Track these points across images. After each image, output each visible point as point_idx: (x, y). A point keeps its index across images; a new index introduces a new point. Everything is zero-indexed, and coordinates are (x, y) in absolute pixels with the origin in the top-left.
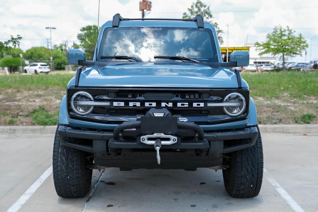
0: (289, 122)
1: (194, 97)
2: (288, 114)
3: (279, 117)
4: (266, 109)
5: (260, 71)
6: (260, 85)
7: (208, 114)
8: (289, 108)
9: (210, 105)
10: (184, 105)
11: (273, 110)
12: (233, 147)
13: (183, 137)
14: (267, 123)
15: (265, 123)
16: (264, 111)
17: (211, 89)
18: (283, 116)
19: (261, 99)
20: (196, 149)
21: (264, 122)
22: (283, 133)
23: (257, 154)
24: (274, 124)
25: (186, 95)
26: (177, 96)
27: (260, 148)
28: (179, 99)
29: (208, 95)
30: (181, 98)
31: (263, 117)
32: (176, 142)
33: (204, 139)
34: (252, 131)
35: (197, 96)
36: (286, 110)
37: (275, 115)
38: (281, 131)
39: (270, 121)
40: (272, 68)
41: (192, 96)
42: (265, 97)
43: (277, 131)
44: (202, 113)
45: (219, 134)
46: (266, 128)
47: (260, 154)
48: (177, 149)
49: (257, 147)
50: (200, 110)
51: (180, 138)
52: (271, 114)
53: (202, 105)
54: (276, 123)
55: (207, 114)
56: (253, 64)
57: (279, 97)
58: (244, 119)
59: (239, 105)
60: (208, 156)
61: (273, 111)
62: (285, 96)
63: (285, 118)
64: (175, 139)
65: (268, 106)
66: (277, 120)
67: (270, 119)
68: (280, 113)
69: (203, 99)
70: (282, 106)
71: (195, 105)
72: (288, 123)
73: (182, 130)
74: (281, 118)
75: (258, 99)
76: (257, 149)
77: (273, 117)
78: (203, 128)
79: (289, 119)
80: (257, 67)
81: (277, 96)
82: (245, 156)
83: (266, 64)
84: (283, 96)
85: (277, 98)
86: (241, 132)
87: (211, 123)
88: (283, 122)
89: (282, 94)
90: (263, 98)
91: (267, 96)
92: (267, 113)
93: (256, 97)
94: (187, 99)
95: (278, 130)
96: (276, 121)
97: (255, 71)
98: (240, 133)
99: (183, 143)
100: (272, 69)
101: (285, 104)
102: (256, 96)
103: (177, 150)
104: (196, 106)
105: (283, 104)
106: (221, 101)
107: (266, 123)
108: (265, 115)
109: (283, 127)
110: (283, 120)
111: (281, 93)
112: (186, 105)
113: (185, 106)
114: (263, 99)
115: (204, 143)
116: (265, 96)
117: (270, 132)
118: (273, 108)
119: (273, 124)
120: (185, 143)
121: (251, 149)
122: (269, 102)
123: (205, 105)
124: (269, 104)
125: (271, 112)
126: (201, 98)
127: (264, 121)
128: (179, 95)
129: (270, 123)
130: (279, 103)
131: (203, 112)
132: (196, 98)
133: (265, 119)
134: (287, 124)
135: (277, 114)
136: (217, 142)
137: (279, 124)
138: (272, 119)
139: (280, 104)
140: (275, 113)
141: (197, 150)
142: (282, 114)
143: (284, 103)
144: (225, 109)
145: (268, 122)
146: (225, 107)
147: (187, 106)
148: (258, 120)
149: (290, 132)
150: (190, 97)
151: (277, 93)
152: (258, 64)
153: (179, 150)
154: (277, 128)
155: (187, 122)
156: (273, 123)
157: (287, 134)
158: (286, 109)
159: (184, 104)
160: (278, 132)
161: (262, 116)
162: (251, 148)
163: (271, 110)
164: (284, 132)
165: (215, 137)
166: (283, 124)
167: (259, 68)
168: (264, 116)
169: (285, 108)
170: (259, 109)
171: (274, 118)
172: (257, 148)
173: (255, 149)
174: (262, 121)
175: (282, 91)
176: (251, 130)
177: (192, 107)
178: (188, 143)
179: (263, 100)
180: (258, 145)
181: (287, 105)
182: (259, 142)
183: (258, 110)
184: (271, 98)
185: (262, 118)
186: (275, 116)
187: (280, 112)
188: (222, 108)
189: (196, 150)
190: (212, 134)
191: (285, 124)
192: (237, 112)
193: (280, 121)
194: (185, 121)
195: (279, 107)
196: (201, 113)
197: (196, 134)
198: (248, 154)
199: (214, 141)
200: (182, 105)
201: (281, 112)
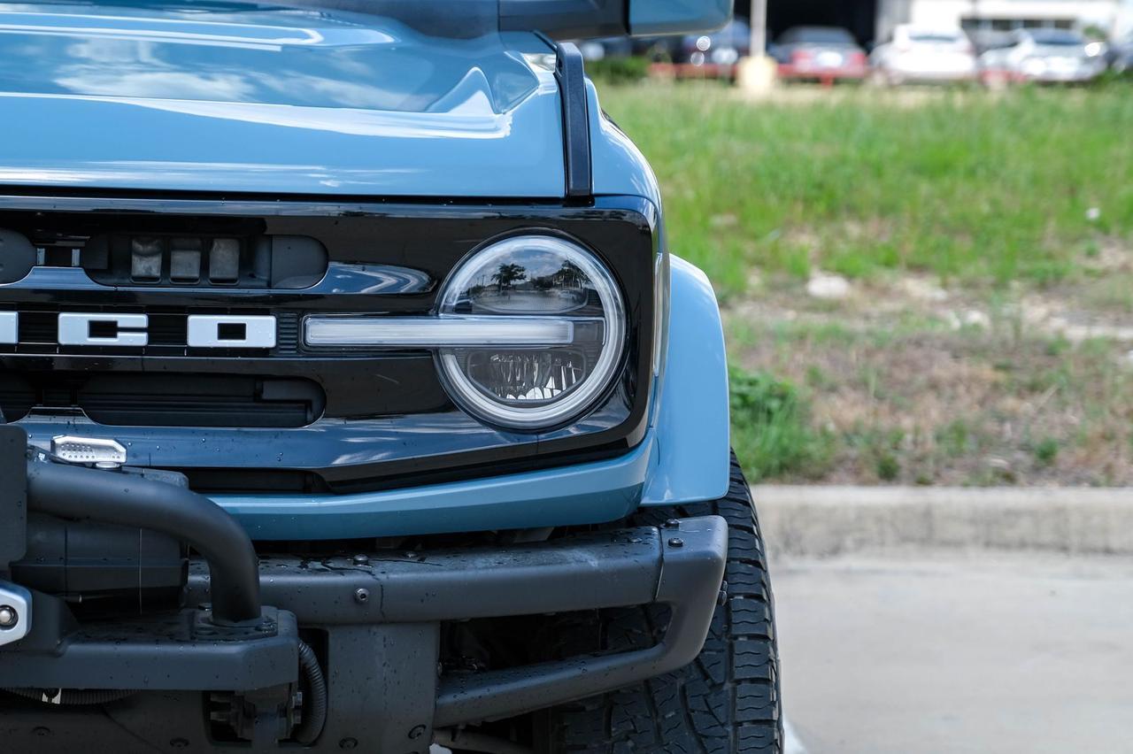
0: (1108, 470)
1: (205, 266)
2: (1113, 412)
3: (1041, 432)
4: (944, 368)
5: (996, 83)
6: (925, 187)
7: (316, 406)
8: (1121, 360)
9: (323, 331)
10: (110, 329)
11: (1001, 377)
12: (516, 679)
13: (83, 593)
14: (945, 473)
15: (930, 476)
16: (934, 386)
17: (354, 208)
18: (1066, 425)
19: (921, 289)
20: (206, 695)
21: (918, 467)
22: (1062, 555)
23: (730, 729)
24: (992, 484)
25: (138, 246)
26: (58, 258)
27: (753, 681)
28: (74, 278)
29: (313, 253)
30: (92, 273)
31: (917, 431)
32: (20, 631)
33: (267, 611)
34: (680, 545)
35: (225, 257)
36: (1099, 376)
37: (1013, 417)
38: (1047, 537)
39: (969, 460)
40: (1087, 60)
41: (186, 263)
42: (953, 279)
43: (1012, 534)
44: (265, 396)
45: (399, 573)
46: (927, 514)
47: (757, 731)
48: (41, 691)
49: (729, 674)
50: (245, 371)
51: (52, 604)
52: (982, 403)
53: (261, 331)
54: (1008, 478)
55: (307, 405)
56: (953, 28)
57: (1058, 276)
58: (614, 446)
59: (570, 340)
60: (314, 744)
61: (996, 386)
62: (1105, 274)
63: (1085, 442)
64: (12, 610)
65: (967, 346)
66: (1020, 455)
67: (969, 445)
68: (1043, 399)
69: (269, 286)
70: (1074, 349)
71: (202, 330)
72: (1102, 479)
73: (79, 539)
74: (1058, 434)
75: (903, 294)
76: (734, 689)
77: (991, 426)
78: (245, 520)
79: (1113, 444)
80: (978, 50)
81: (1046, 272)
82: (630, 744)
83: (1049, 32)
84: (1088, 272)
85: (1046, 285)
86: (587, 560)
87: (333, 483)
88: (1062, 467)
89: (1091, 254)
90: (937, 280)
91: (972, 269)
92: (953, 398)
93: (886, 276)
94: (147, 280)
95: (1024, 527)
96: (1014, 464)
97: (962, 84)
98: (573, 567)
99: (88, 639)
100: (1089, 71)
101: (1100, 331)
102: (888, 264)
103: (45, 698)
104: (213, 341)
105: (1077, 333)
106: (422, 305)
107: (937, 475)
108: (934, 414)
109: (1060, 511)
110: (1061, 454)
111: (1083, 247)
112: (132, 330)
113: (123, 339)
114: (940, 295)
115: (258, 644)
116: (954, 271)
117: (956, 544)
118: (1002, 360)
119: (985, 484)
120: (99, 640)
121: (683, 689)
122: (976, 317)
123: (290, 332)
124: (977, 327)
125: (978, 393)
126: (252, 276)
127: (921, 460)
128: (76, 254)
129: (966, 478)
130: (1058, 323)
131: (271, 392)
132: (212, 275)
133: (931, 445)
134: (1095, 484)
135: (1027, 406)
136: (381, 633)
137: (1031, 484)
138: (981, 445)
139: (1059, 333)
140: (1010, 403)
141: (214, 699)
142: (1062, 407)
143: (1092, 322)
144: (452, 367)
145: (950, 467)
146: (454, 349)
147: (141, 339)
148: (875, 452)
149: (1115, 543)
150: (166, 266)
151: (1053, 245)
152: (988, 35)
153: (57, 700)
154: (1013, 514)
155: (119, 470)
156: (989, 476)
157: (1088, 564)
158: (1100, 367)
159: (114, 323)
160: (1023, 545)
161: (907, 422)
162: (680, 682)
163: (987, 372)
164: (1064, 549)
165: (361, 591)
166: (1065, 484)
167: (991, 58)
168: (923, 422)
169: (1090, 362)
170: (894, 363)
171: (1000, 434)
172: (728, 686)
173: (716, 687)
174: (901, 460)
175: (1091, 231)
176: (671, 544)
177: (179, 352)
178: (124, 640)
179: (933, 303)
180: (737, 661)
181: (1114, 343)
182: (751, 637)
183: (890, 376)
184: (1001, 285)
185: (909, 437)
186: (1008, 427)
187: (1051, 391)
188: (428, 355)
189: (209, 700)
190: (340, 571)
191: (1077, 482)
192: (557, 392)
193: (1044, 461)
194: (106, 460)
195: (1052, 350)
196: (257, 397)
197: (191, 568)
198: (659, 728)
199: (361, 624)
200: (96, 329)
201: (1059, 392)
